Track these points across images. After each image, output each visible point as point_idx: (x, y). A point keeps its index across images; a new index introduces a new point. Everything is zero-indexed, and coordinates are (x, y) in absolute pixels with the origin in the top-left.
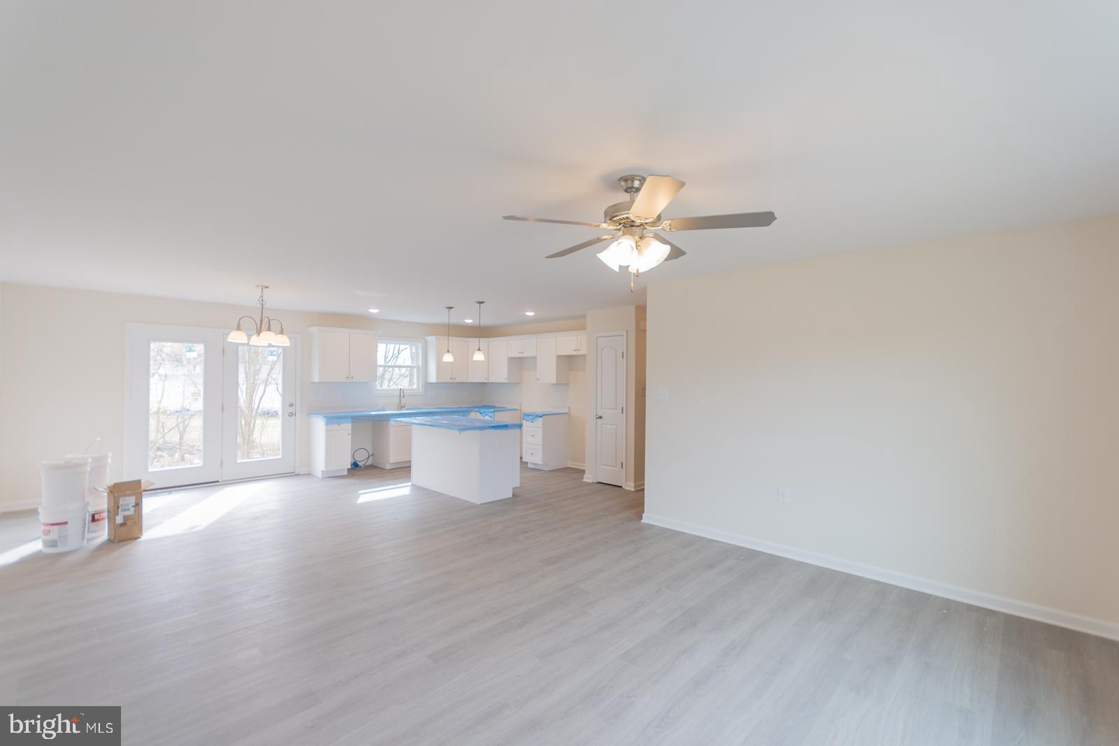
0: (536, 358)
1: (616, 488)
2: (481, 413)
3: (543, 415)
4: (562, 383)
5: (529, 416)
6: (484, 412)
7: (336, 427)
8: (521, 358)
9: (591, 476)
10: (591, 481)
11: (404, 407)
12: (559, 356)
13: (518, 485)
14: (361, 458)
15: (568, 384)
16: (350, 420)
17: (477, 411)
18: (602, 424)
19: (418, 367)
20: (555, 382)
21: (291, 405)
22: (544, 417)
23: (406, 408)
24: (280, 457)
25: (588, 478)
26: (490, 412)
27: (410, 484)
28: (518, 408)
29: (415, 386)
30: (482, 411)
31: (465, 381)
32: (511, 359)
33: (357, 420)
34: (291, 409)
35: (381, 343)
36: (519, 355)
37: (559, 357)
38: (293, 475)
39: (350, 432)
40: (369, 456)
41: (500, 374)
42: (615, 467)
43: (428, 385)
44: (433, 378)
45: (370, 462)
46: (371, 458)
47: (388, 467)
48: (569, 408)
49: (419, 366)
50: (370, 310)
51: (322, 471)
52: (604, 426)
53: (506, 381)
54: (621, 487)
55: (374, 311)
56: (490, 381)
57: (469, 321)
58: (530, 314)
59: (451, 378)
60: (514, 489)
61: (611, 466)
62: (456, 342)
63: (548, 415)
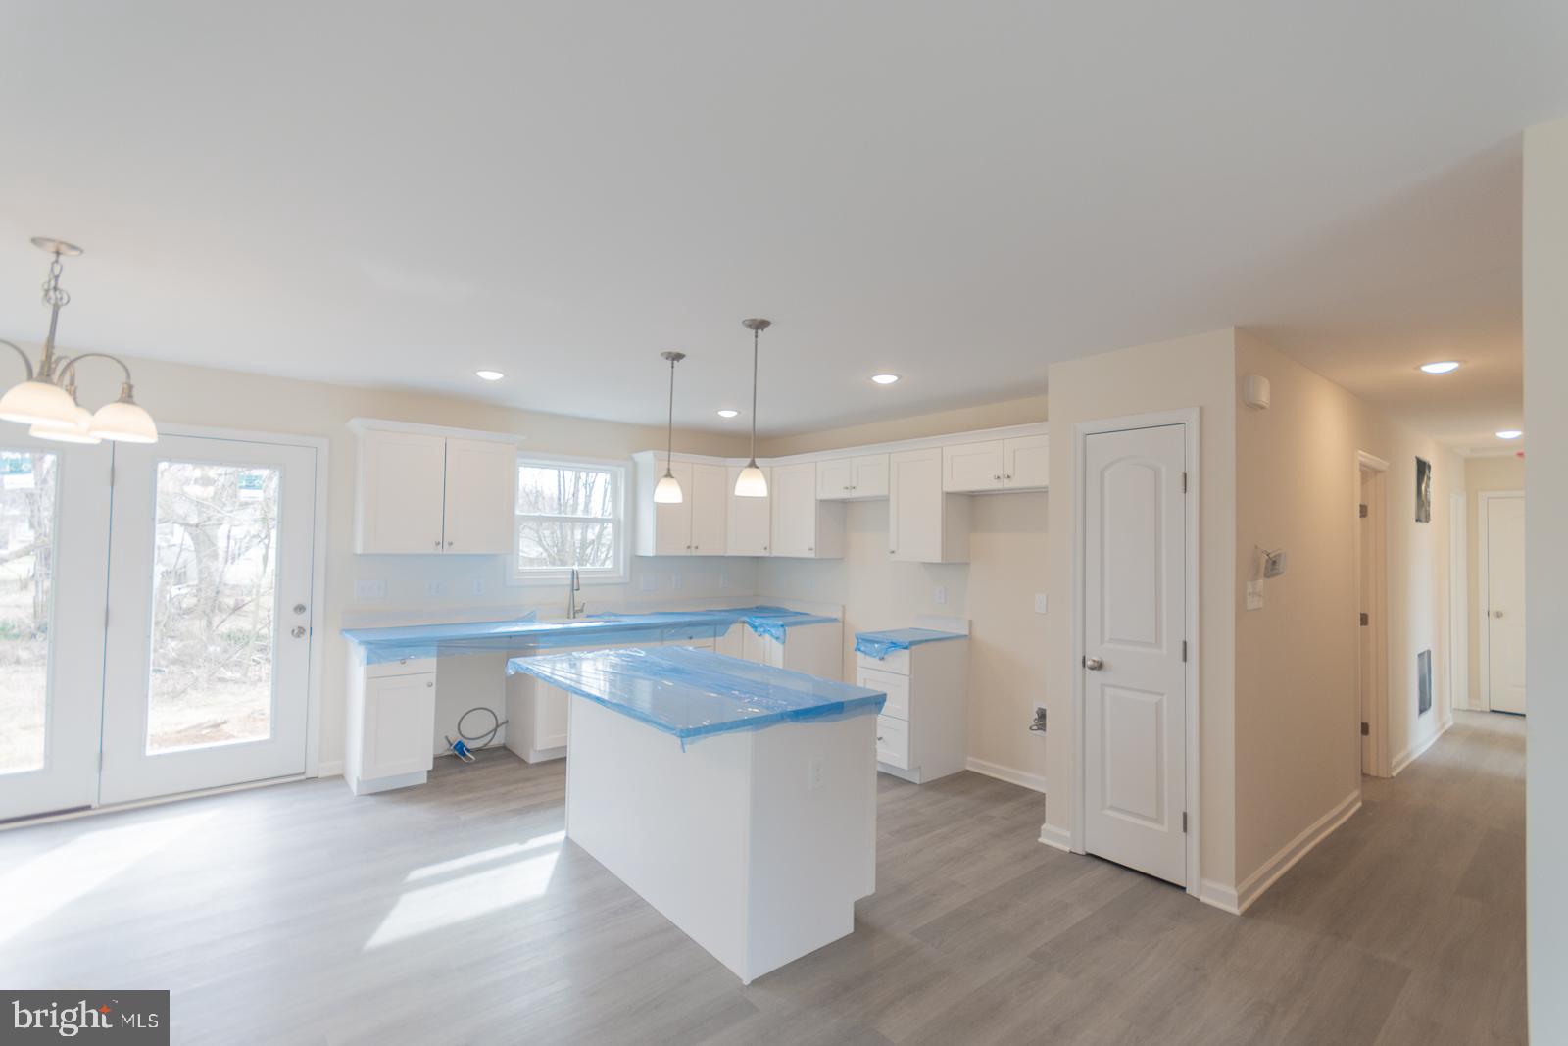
0: (884, 501)
1: (1164, 888)
2: (755, 628)
3: (912, 643)
4: (954, 562)
5: (873, 642)
6: (761, 626)
7: (392, 667)
8: (844, 502)
9: (1068, 834)
10: (1067, 849)
11: (581, 610)
12: (948, 494)
13: (869, 889)
14: (477, 731)
15: (967, 564)
16: (434, 650)
17: (744, 622)
18: (1103, 686)
19: (615, 522)
20: (937, 558)
21: (300, 608)
22: (914, 647)
23: (585, 612)
24: (266, 736)
25: (1056, 835)
26: (775, 626)
27: (560, 836)
28: (838, 615)
29: (609, 565)
30: (757, 622)
31: (722, 554)
32: (824, 504)
33: (447, 648)
34: (302, 620)
35: (526, 465)
36: (845, 495)
37: (949, 497)
38: (303, 781)
39: (433, 678)
40: (497, 726)
41: (799, 539)
42: (1158, 820)
43: (637, 562)
44: (647, 547)
45: (498, 740)
46: (501, 731)
47: (533, 759)
48: (971, 622)
49: (619, 521)
50: (481, 374)
51: (358, 780)
52: (1109, 692)
53: (812, 555)
54: (1184, 889)
55: (490, 376)
56: (775, 553)
57: (728, 414)
58: (885, 380)
59: (689, 547)
60: (857, 904)
61: (1144, 817)
62: (703, 466)
63: (927, 641)
